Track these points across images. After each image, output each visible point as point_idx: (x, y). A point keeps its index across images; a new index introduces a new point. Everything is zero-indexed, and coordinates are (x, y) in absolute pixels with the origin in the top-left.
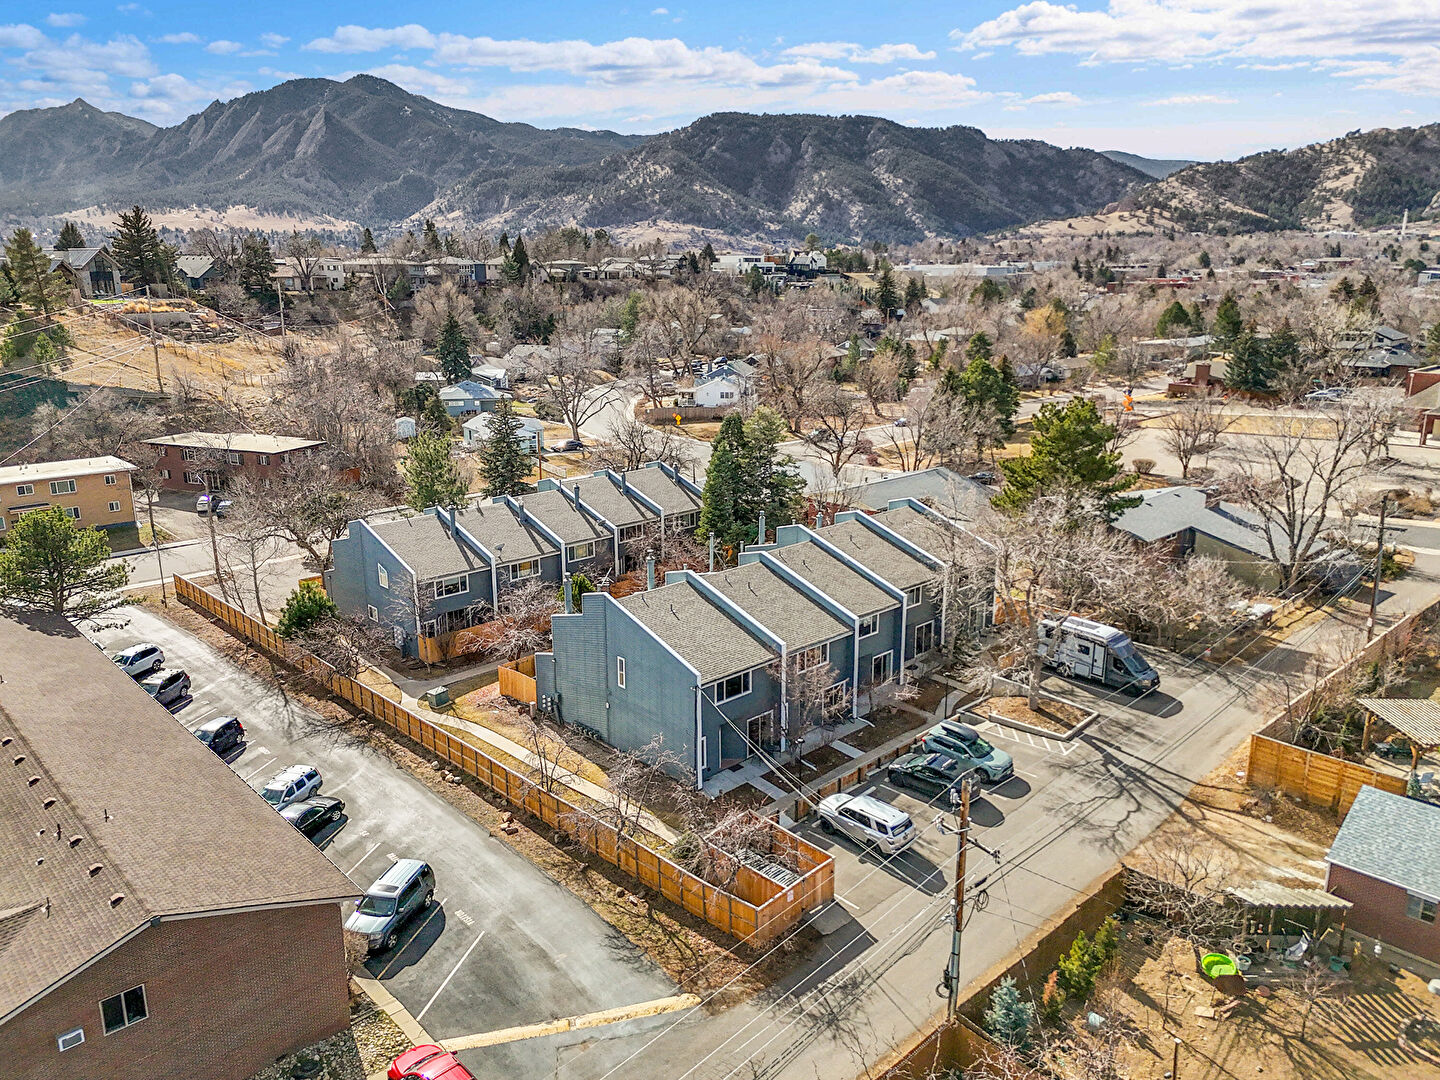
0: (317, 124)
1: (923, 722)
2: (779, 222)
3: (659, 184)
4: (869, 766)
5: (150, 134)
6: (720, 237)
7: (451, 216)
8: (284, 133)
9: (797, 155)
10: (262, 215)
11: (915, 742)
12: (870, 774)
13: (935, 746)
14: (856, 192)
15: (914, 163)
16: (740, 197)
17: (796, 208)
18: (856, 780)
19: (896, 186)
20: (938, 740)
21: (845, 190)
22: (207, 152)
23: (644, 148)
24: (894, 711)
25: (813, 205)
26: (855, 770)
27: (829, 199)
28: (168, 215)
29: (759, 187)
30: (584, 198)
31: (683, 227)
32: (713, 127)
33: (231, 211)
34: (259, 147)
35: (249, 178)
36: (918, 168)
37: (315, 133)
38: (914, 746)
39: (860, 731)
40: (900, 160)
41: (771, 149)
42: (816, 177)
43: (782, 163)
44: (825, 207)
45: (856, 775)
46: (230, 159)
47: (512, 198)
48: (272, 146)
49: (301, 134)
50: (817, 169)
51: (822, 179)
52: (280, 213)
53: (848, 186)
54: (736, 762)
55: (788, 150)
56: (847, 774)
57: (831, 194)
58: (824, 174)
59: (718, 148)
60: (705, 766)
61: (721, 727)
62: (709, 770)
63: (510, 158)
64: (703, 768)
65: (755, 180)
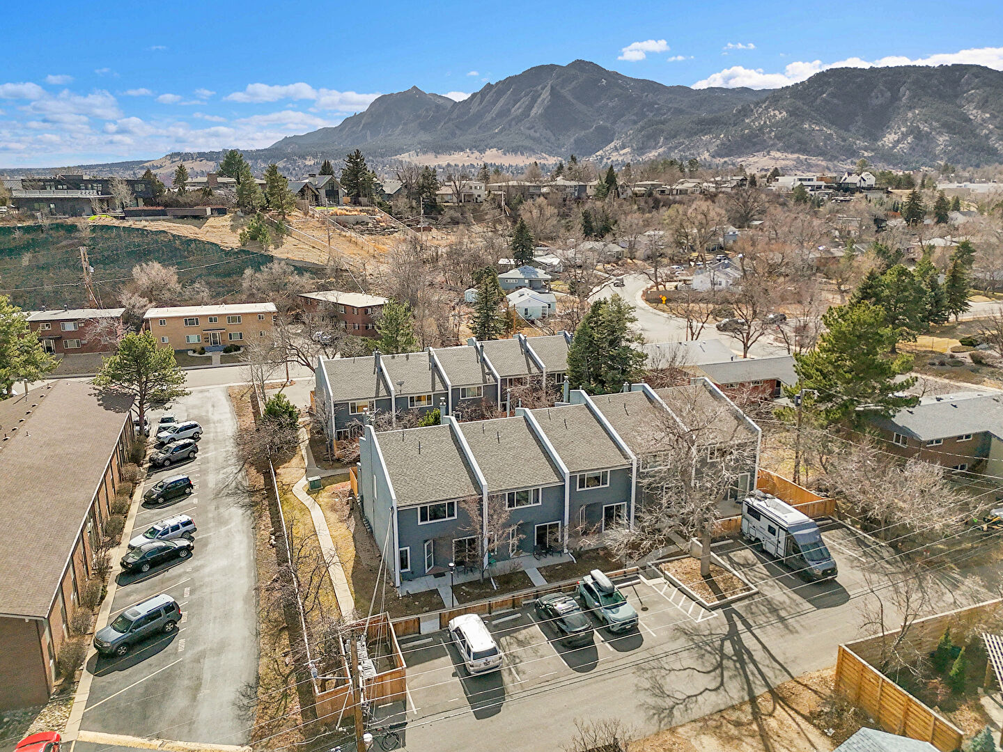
0: (546, 95)
2: (873, 150)
3: (776, 125)
5: (449, 105)
6: (820, 162)
7: (622, 152)
8: (525, 101)
9: (895, 98)
10: (505, 154)
12: (525, 603)
14: (945, 125)
16: (842, 132)
17: (889, 139)
18: (510, 605)
19: (983, 120)
21: (934, 124)
22: (479, 115)
23: (767, 98)
25: (905, 136)
26: (510, 598)
27: (920, 132)
28: (452, 156)
29: (859, 124)
30: (717, 137)
31: (790, 156)
32: (826, 79)
33: (488, 152)
34: (509, 110)
35: (501, 131)
37: (544, 100)
40: (989, 99)
41: (873, 94)
42: (910, 115)
43: (881, 104)
44: (914, 138)
45: (510, 601)
46: (493, 120)
47: (666, 139)
48: (516, 110)
49: (535, 101)
50: (911, 108)
51: (915, 117)
52: (516, 153)
53: (937, 121)
54: (442, 570)
55: (889, 94)
57: (922, 127)
58: (917, 112)
59: (828, 95)
60: (409, 569)
61: (426, 541)
62: (412, 573)
63: (669, 110)
64: (402, 571)
65: (857, 118)
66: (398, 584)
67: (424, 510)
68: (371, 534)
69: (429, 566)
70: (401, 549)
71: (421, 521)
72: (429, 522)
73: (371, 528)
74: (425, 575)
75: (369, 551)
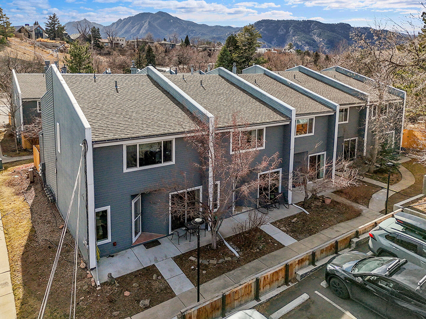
0: (146, 25)
1: (358, 214)
4: (301, 261)
8: (137, 27)
9: (288, 32)
11: (357, 234)
12: (301, 273)
13: (386, 243)
14: (307, 43)
15: (326, 34)
16: (269, 44)
18: (282, 280)
19: (320, 41)
20: (390, 237)
24: (328, 201)
26: (280, 266)
27: (298, 45)
29: (275, 41)
32: (261, 24)
34: (130, 31)
36: (327, 35)
37: (145, 27)
38: (355, 240)
39: (294, 216)
40: (322, 33)
41: (279, 30)
42: (294, 38)
43: (283, 34)
44: (296, 47)
45: (282, 274)
48: (133, 31)
49: (142, 27)
50: (294, 36)
51: (295, 39)
53: (304, 41)
54: (155, 236)
55: (285, 30)
56: (269, 272)
57: (298, 43)
58: (296, 37)
59: (263, 30)
60: (109, 240)
61: (133, 197)
62: (114, 244)
63: (200, 34)
64: (100, 243)
65: (274, 39)
66: (93, 263)
67: (131, 150)
68: (53, 202)
69: (136, 233)
70: (98, 210)
71: (128, 167)
72: (138, 168)
73: (53, 196)
74: (131, 246)
75: (49, 222)
